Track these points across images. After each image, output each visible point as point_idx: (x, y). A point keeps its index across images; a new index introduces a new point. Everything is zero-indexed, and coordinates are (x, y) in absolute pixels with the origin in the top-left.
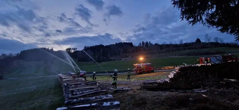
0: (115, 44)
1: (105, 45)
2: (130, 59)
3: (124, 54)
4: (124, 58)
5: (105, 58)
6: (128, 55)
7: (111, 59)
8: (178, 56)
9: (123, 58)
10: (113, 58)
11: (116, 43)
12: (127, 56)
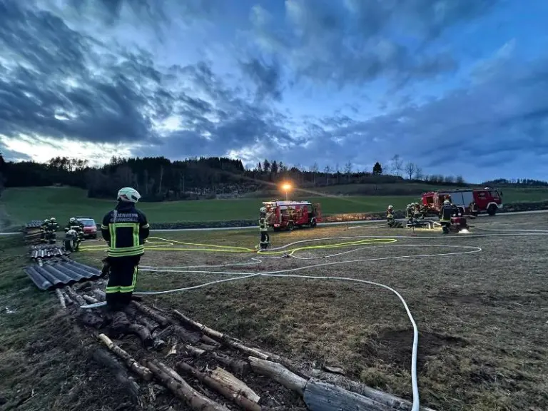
0: (199, 159)
1: (172, 161)
2: (236, 196)
3: (222, 184)
4: (223, 195)
5: (171, 192)
6: (231, 187)
7: (189, 195)
8: (345, 194)
9: (218, 193)
10: (192, 193)
11: (202, 159)
12: (228, 191)
